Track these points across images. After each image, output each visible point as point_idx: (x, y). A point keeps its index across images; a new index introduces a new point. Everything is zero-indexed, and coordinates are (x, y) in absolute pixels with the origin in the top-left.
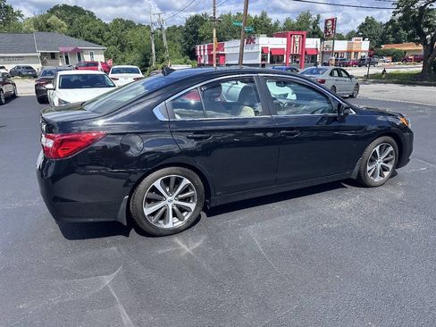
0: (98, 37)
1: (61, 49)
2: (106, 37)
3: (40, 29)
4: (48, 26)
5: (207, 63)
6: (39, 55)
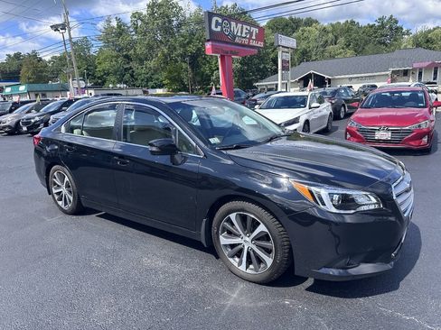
1: (415, 65)
4: (427, 41)
6: (389, 73)
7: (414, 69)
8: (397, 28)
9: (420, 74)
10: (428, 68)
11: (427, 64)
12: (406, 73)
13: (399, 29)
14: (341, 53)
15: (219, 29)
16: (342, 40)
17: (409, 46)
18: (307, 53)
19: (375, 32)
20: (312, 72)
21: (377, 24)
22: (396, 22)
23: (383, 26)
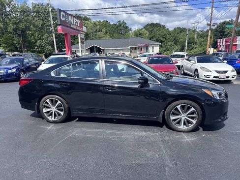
0: (163, 38)
1: (139, 45)
2: (167, 37)
3: (137, 36)
4: (140, 34)
5: (224, 50)
6: (129, 48)
7: (139, 47)
8: (126, 27)
9: (141, 49)
10: (144, 46)
11: (143, 45)
12: (135, 48)
13: (127, 27)
14: (104, 37)
15: (64, 19)
16: (104, 30)
17: (133, 36)
18: (88, 35)
19: (117, 28)
20: (94, 45)
21: (118, 24)
22: (126, 24)
23: (120, 25)
